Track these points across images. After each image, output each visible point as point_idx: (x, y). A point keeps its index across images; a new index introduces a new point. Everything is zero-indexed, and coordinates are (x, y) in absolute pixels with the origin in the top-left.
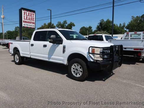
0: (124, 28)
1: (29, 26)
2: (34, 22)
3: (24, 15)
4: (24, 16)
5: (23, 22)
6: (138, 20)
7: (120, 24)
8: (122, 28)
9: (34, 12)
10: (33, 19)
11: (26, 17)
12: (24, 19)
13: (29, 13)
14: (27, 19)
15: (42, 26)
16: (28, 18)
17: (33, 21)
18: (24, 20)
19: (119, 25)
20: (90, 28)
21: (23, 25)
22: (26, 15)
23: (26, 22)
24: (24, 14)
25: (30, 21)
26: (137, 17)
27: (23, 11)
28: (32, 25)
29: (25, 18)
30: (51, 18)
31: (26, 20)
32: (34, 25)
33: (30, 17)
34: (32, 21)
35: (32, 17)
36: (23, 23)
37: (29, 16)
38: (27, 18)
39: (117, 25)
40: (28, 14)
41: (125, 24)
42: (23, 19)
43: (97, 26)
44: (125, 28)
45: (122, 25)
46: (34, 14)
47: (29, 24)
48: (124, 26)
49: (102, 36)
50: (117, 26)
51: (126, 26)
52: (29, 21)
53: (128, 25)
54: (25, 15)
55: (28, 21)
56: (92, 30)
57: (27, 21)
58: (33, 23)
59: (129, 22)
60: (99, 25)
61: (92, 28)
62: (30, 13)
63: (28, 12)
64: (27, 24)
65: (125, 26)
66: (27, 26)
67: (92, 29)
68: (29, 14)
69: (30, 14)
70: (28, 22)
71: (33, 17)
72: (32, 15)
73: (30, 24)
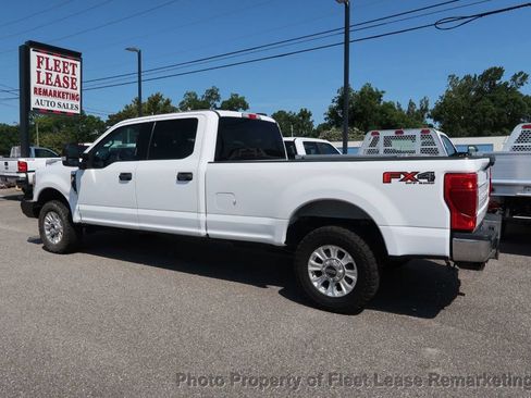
0: (426, 115)
1: (56, 109)
2: (78, 92)
3: (39, 67)
4: (39, 72)
5: (35, 92)
6: (470, 90)
7: (411, 104)
8: (418, 118)
9: (77, 55)
10: (73, 83)
11: (47, 74)
12: (39, 82)
13: (56, 61)
14: (47, 84)
15: (127, 107)
16: (53, 79)
17: (72, 88)
18: (39, 86)
19: (405, 108)
20: (305, 115)
21: (33, 105)
22: (47, 68)
23: (45, 93)
24: (39, 62)
25: (62, 89)
26: (467, 78)
27: (34, 55)
28: (70, 102)
29: (43, 77)
30: (140, 81)
31: (44, 87)
32: (78, 103)
33: (61, 76)
34: (69, 90)
35: (70, 76)
36: (34, 98)
37: (56, 70)
38: (48, 79)
39: (399, 106)
40: (51, 64)
41: (427, 102)
42: (34, 83)
43: (327, 110)
44: (429, 116)
45: (418, 108)
46: (79, 63)
47: (57, 100)
48: (424, 110)
49: (293, 143)
50: (401, 110)
51: (433, 111)
52: (58, 89)
53: (438, 107)
54: (44, 66)
55: (53, 88)
56: (311, 124)
57: (49, 88)
58: (73, 97)
59: (441, 98)
60: (335, 104)
61: (310, 115)
62: (62, 59)
63: (52, 58)
64: (50, 99)
65: (426, 110)
66: (50, 108)
67: (311, 119)
68: (56, 66)
69: (61, 66)
70: (55, 94)
71: (73, 74)
72: (70, 68)
73: (62, 101)
